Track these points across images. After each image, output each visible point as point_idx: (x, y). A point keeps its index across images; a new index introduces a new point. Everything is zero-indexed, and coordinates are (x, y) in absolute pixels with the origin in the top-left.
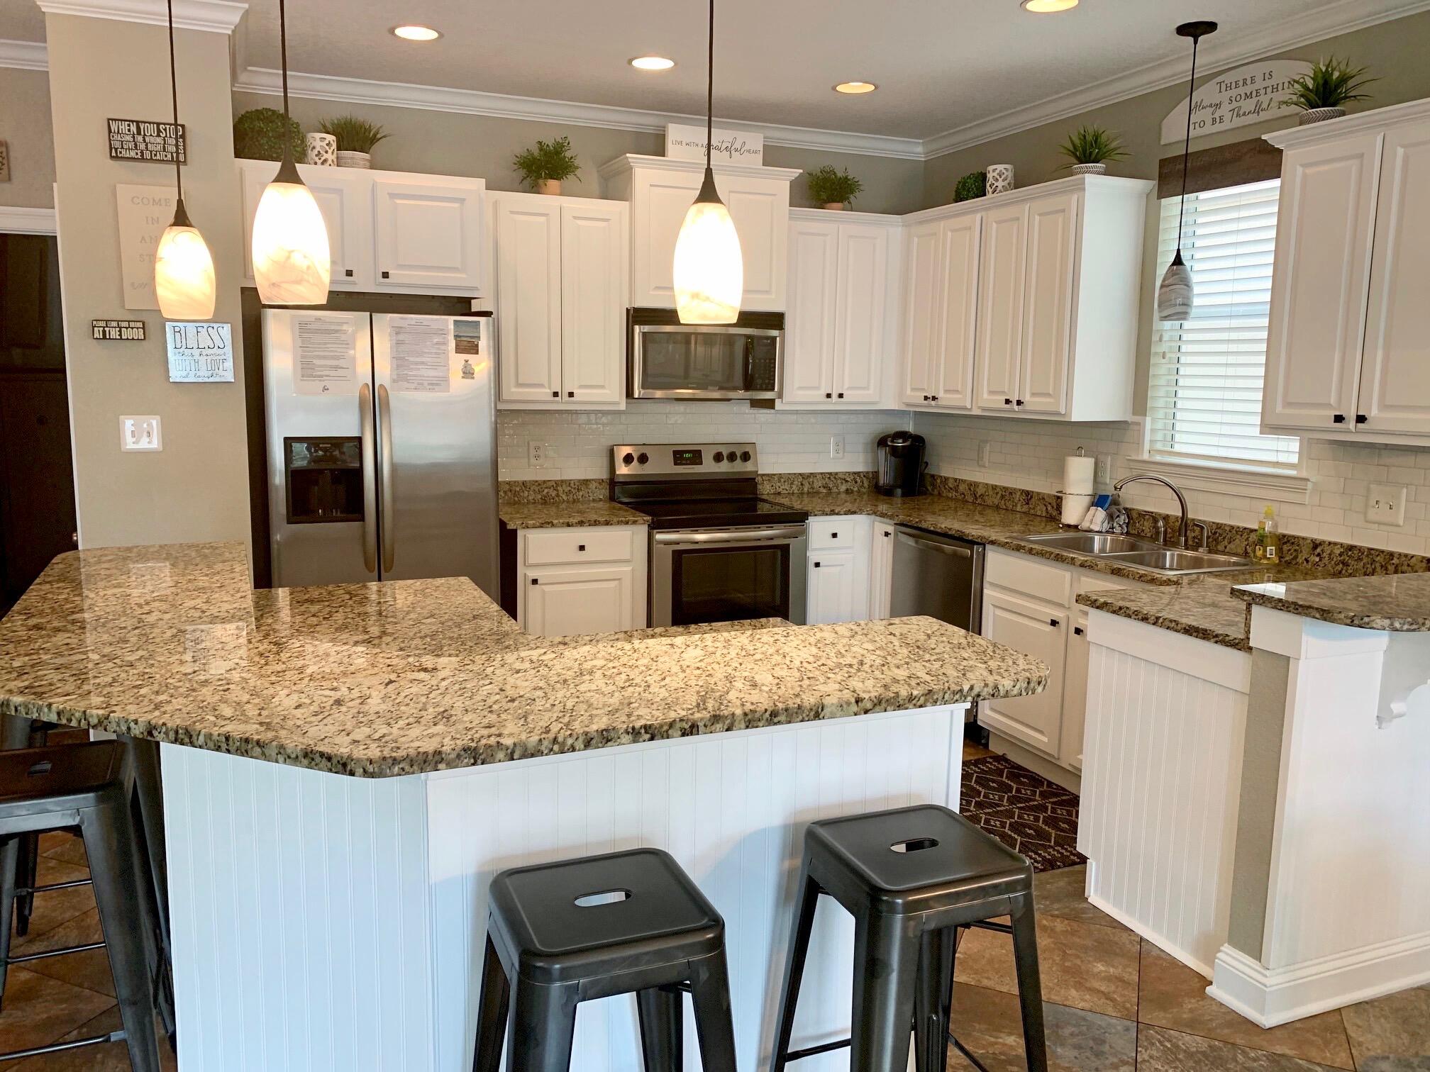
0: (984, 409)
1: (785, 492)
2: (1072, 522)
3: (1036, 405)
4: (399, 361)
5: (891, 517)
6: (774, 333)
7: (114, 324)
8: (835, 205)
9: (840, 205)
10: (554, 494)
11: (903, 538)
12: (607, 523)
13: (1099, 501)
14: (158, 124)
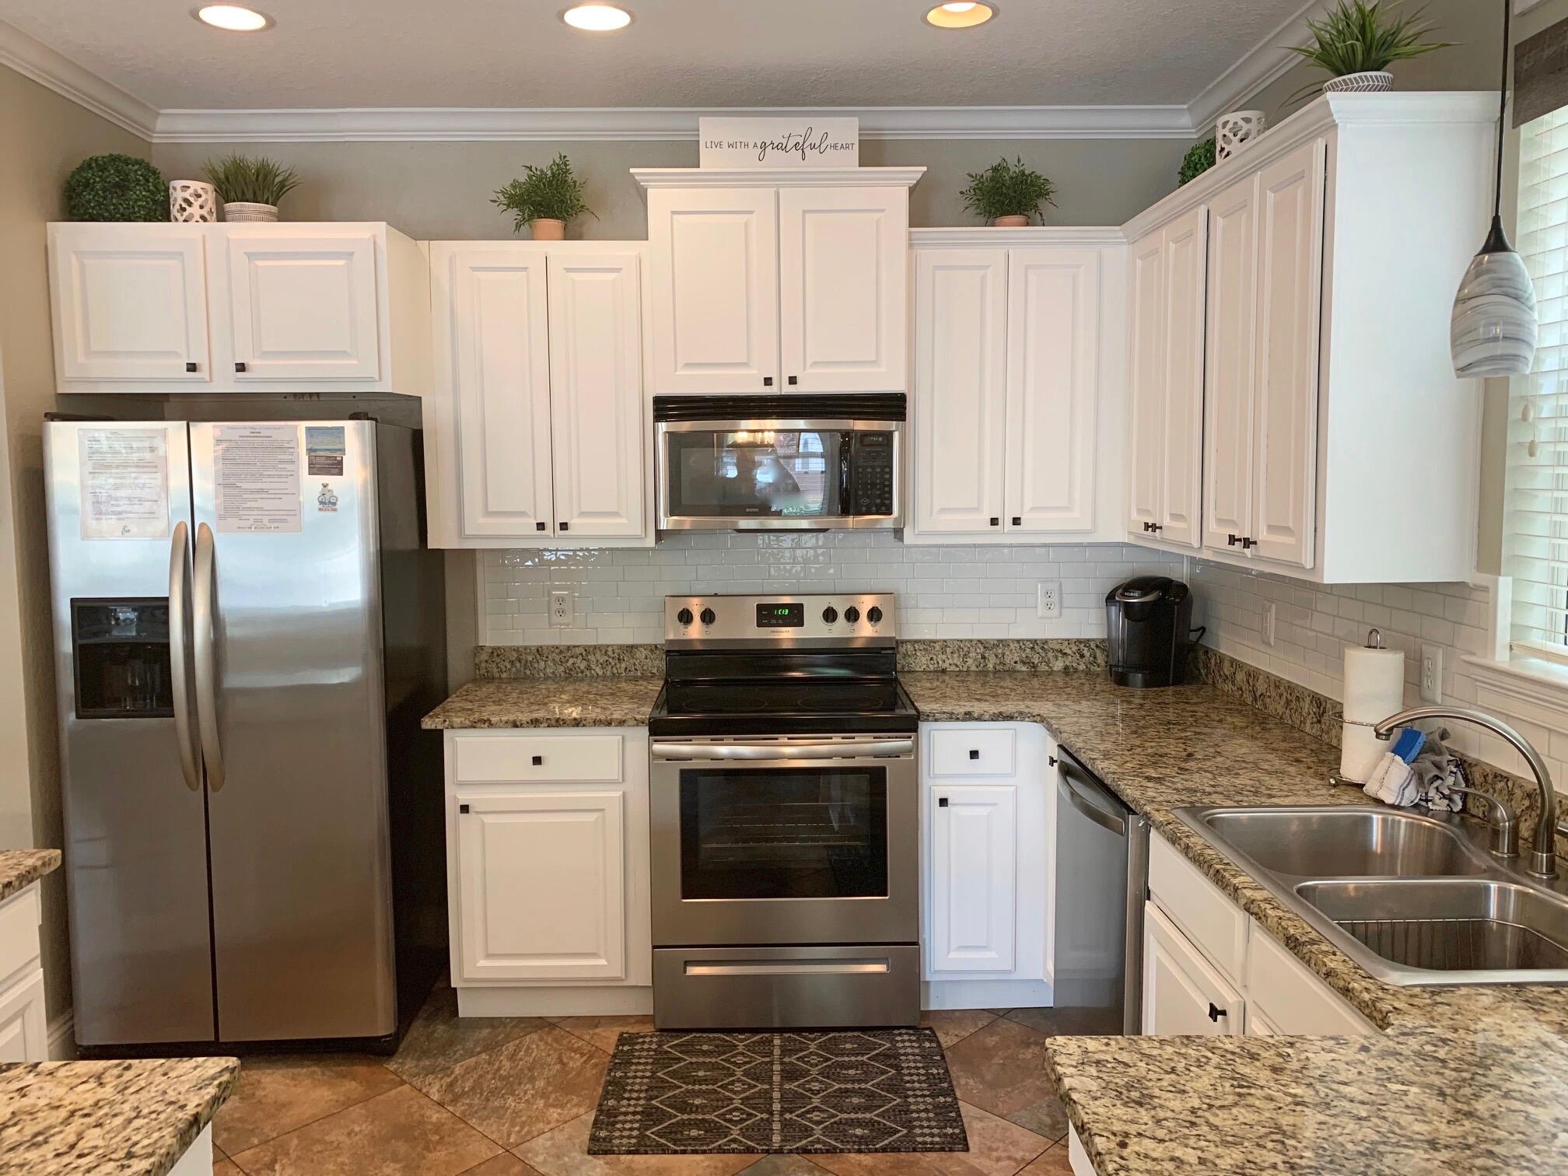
1: (953, 668)
2: (1356, 778)
3: (1272, 548)
6: (892, 425)
9: (1018, 218)
10: (583, 665)
13: (1400, 744)
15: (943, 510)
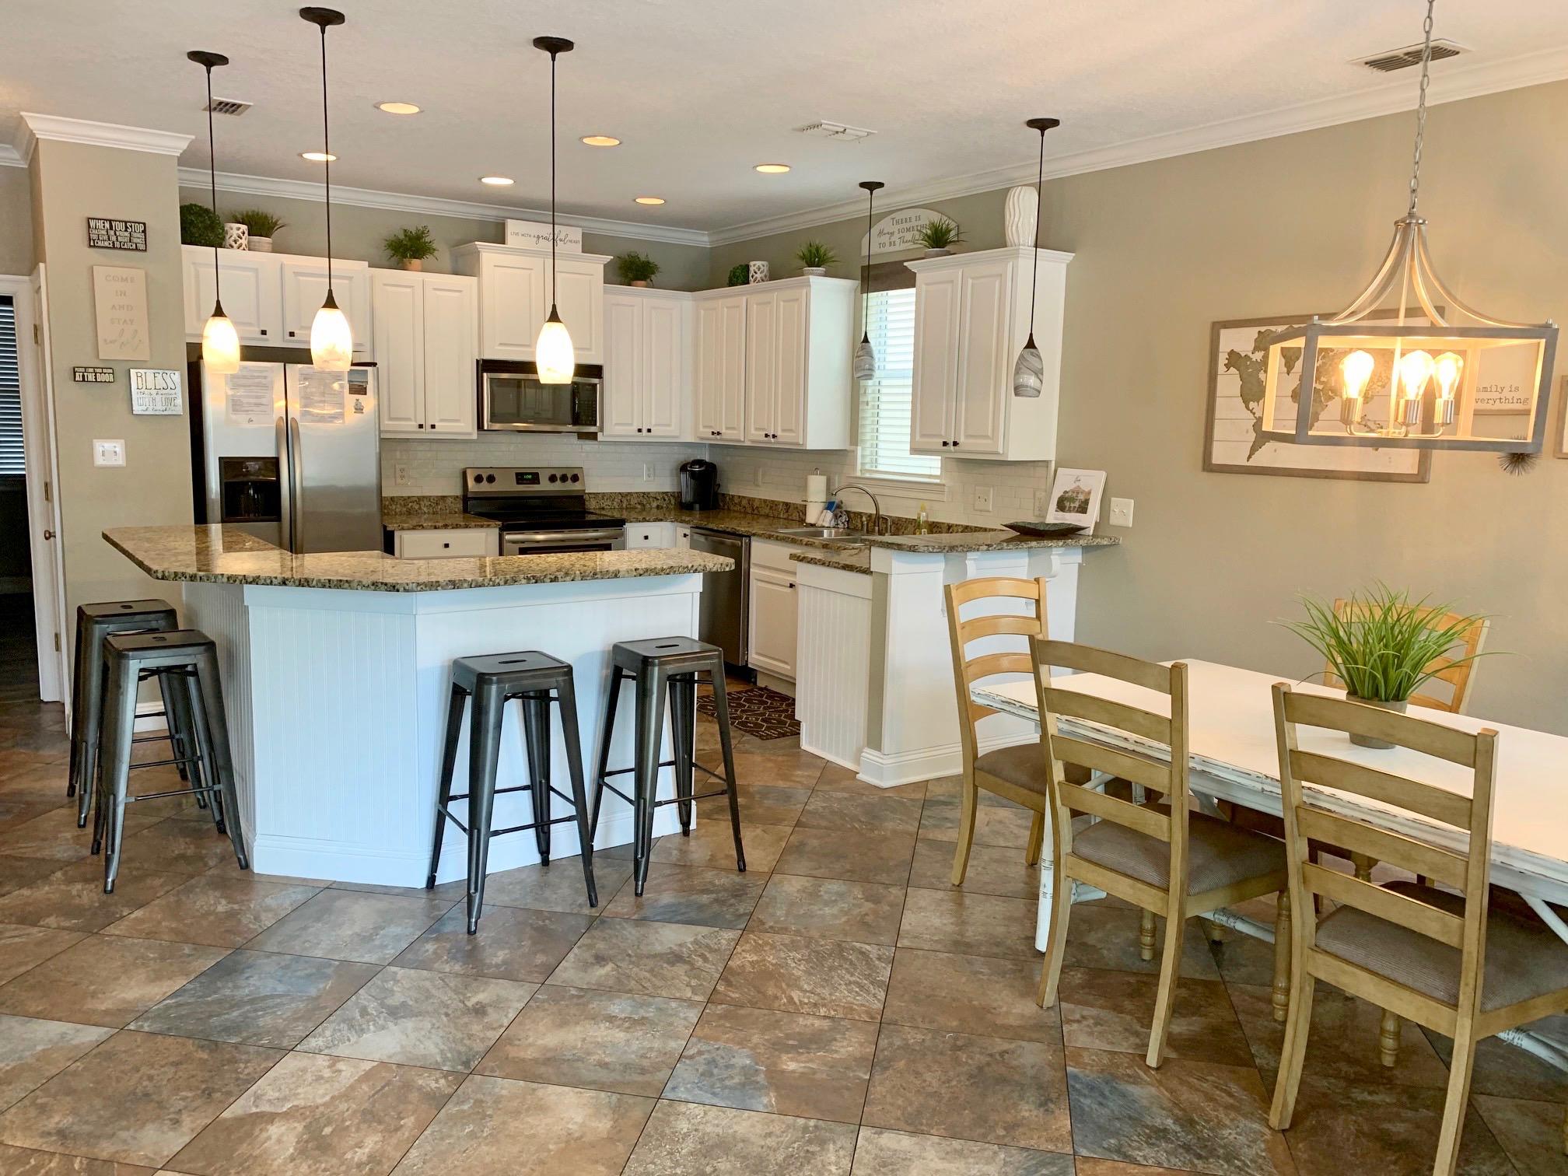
0: (753, 441)
1: (607, 505)
2: (813, 522)
3: (785, 438)
4: (307, 400)
5: (687, 522)
6: (595, 381)
7: (91, 370)
8: (639, 282)
9: (643, 282)
10: (417, 507)
11: (696, 537)
12: (467, 527)
13: (830, 506)
14: (126, 222)
15: (616, 424)
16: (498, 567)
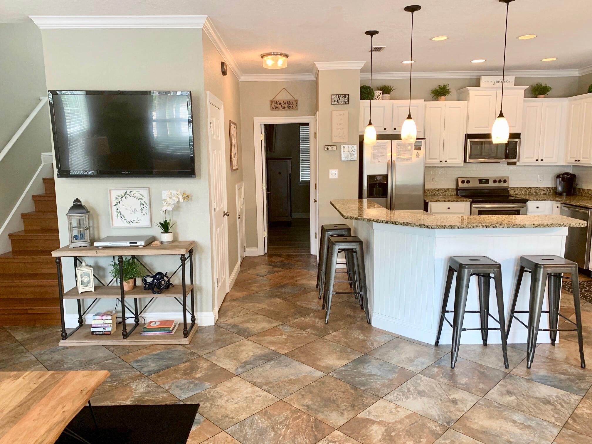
1: (519, 194)
4: (399, 153)
5: (559, 201)
6: (517, 140)
7: (330, 146)
8: (541, 96)
10: (438, 193)
11: (564, 208)
12: (457, 201)
14: (343, 95)
15: (526, 158)
16: (470, 220)
